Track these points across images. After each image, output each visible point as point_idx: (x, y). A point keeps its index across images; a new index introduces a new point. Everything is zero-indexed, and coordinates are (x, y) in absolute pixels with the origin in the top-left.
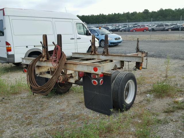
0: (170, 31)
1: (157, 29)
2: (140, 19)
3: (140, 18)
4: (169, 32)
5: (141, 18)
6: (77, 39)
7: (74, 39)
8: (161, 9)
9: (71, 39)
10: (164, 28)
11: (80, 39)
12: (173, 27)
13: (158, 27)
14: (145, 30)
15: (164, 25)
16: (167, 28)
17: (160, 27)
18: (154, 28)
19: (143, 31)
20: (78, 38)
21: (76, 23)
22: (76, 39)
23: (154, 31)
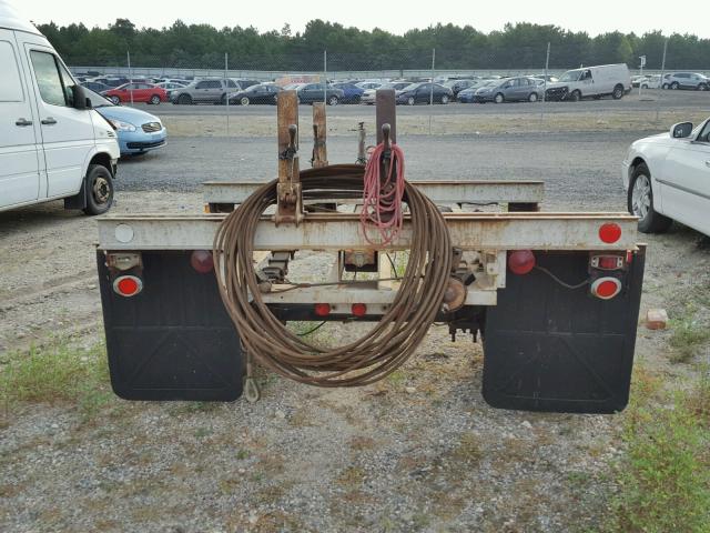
0: (246, 104)
1: (200, 94)
2: (104, 54)
3: (104, 50)
4: (242, 110)
5: (110, 52)
6: (43, 123)
7: (30, 124)
8: (179, 22)
9: (18, 124)
10: (222, 93)
11: (55, 122)
12: (255, 92)
13: (202, 90)
14: (156, 100)
15: (222, 83)
16: (233, 93)
17: (211, 90)
18: (189, 92)
19: (150, 103)
20: (45, 119)
21: (29, 47)
22: (37, 124)
23: (192, 104)
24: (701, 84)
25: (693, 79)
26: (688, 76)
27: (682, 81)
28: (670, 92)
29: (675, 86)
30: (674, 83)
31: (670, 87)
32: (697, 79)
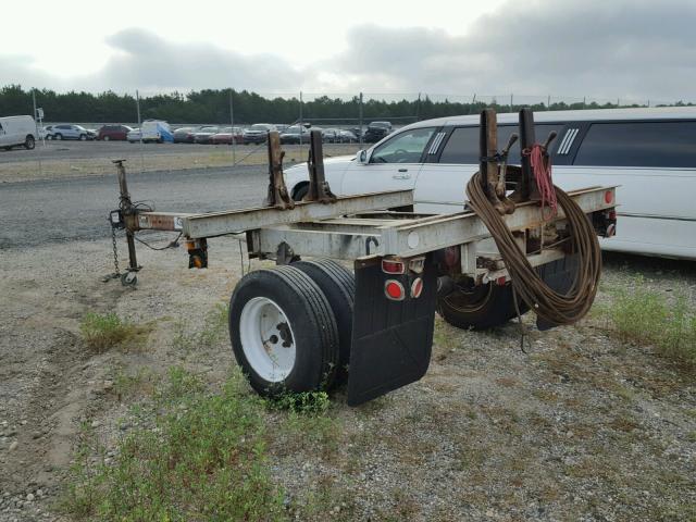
24: (81, 135)
25: (73, 131)
26: (69, 128)
27: (64, 132)
28: (55, 142)
29: (58, 137)
30: (57, 134)
31: (54, 138)
32: (78, 130)
